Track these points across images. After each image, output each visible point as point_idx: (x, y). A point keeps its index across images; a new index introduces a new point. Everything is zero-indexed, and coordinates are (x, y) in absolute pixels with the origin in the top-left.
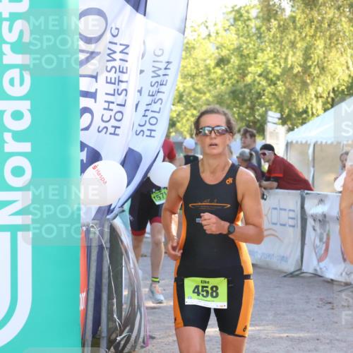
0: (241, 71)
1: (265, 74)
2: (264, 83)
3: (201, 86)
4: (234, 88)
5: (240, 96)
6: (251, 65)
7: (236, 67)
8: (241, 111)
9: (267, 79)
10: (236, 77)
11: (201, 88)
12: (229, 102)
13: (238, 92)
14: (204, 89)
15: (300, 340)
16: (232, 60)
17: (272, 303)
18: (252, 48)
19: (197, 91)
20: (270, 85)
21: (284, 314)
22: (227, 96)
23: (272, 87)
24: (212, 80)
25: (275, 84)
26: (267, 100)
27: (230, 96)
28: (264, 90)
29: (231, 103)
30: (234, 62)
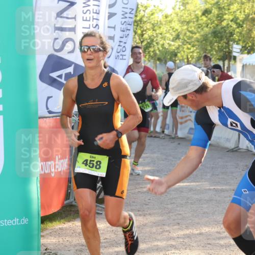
0: (219, 18)
1: (235, 20)
2: (234, 26)
3: (193, 29)
4: (215, 30)
5: (219, 35)
6: (226, 14)
7: (216, 16)
8: (220, 45)
9: (236, 23)
10: (216, 22)
11: (193, 30)
12: (211, 39)
13: (217, 33)
14: (195, 31)
15: (222, 191)
16: (213, 11)
17: (212, 168)
18: (226, 3)
19: (191, 32)
20: (238, 27)
21: (218, 175)
22: (210, 35)
23: (240, 28)
24: (200, 24)
25: (242, 27)
26: (237, 37)
27: (212, 35)
28: (234, 31)
29: (213, 39)
30: (214, 12)
